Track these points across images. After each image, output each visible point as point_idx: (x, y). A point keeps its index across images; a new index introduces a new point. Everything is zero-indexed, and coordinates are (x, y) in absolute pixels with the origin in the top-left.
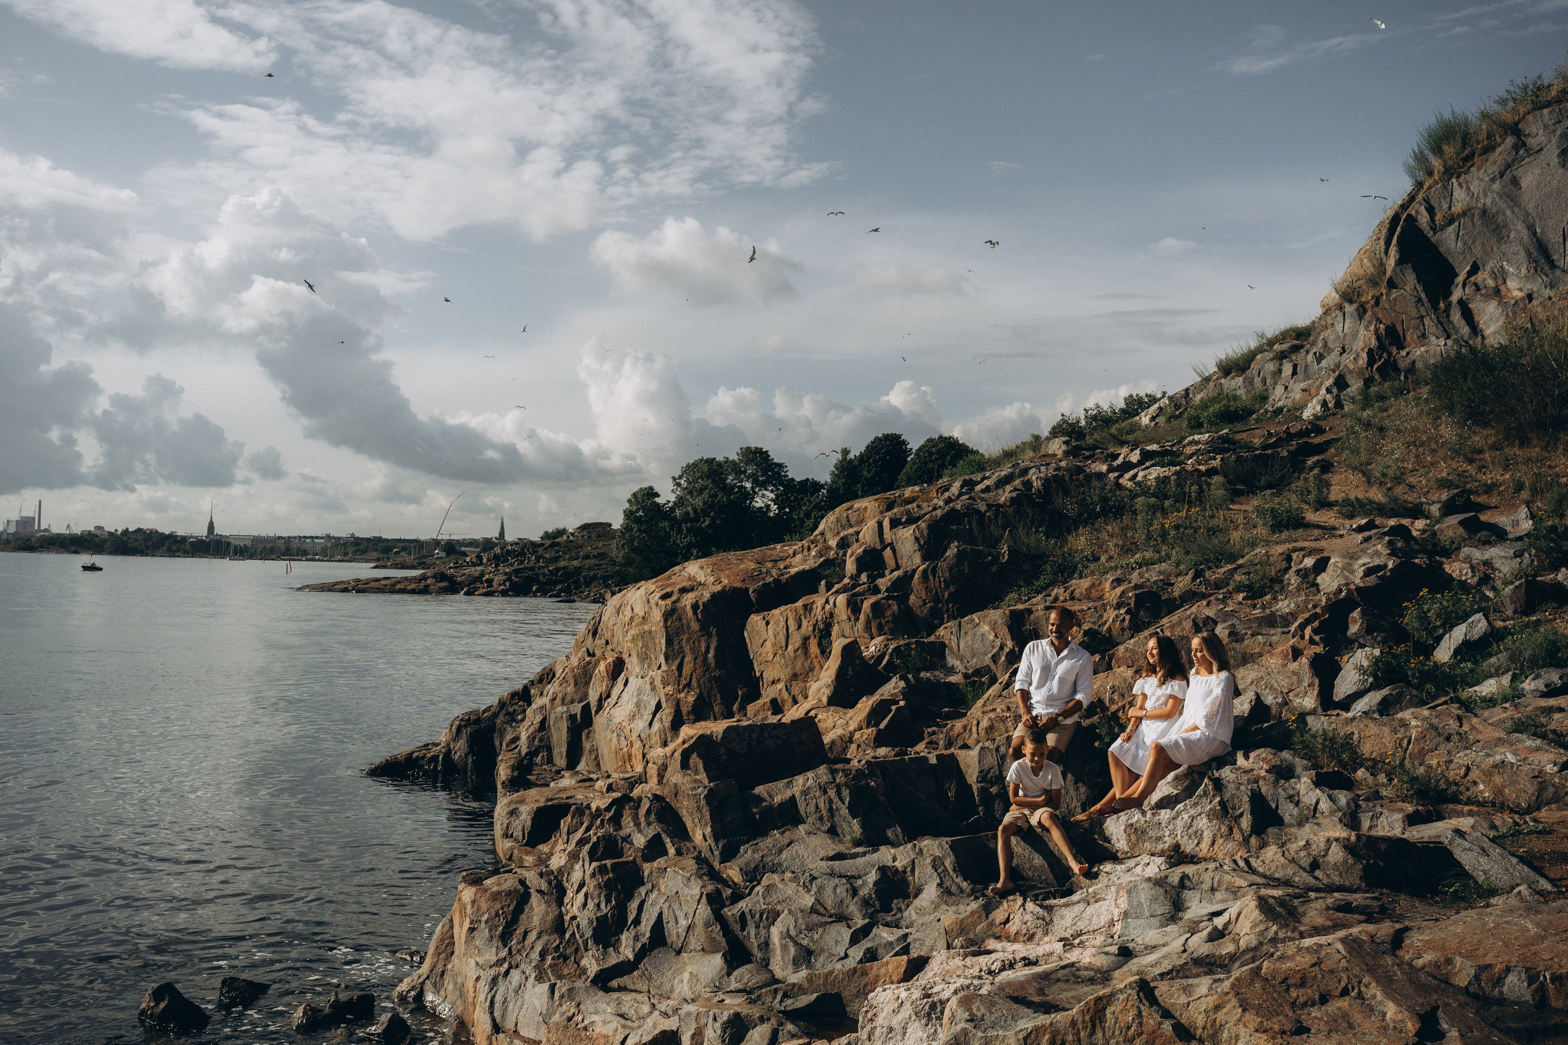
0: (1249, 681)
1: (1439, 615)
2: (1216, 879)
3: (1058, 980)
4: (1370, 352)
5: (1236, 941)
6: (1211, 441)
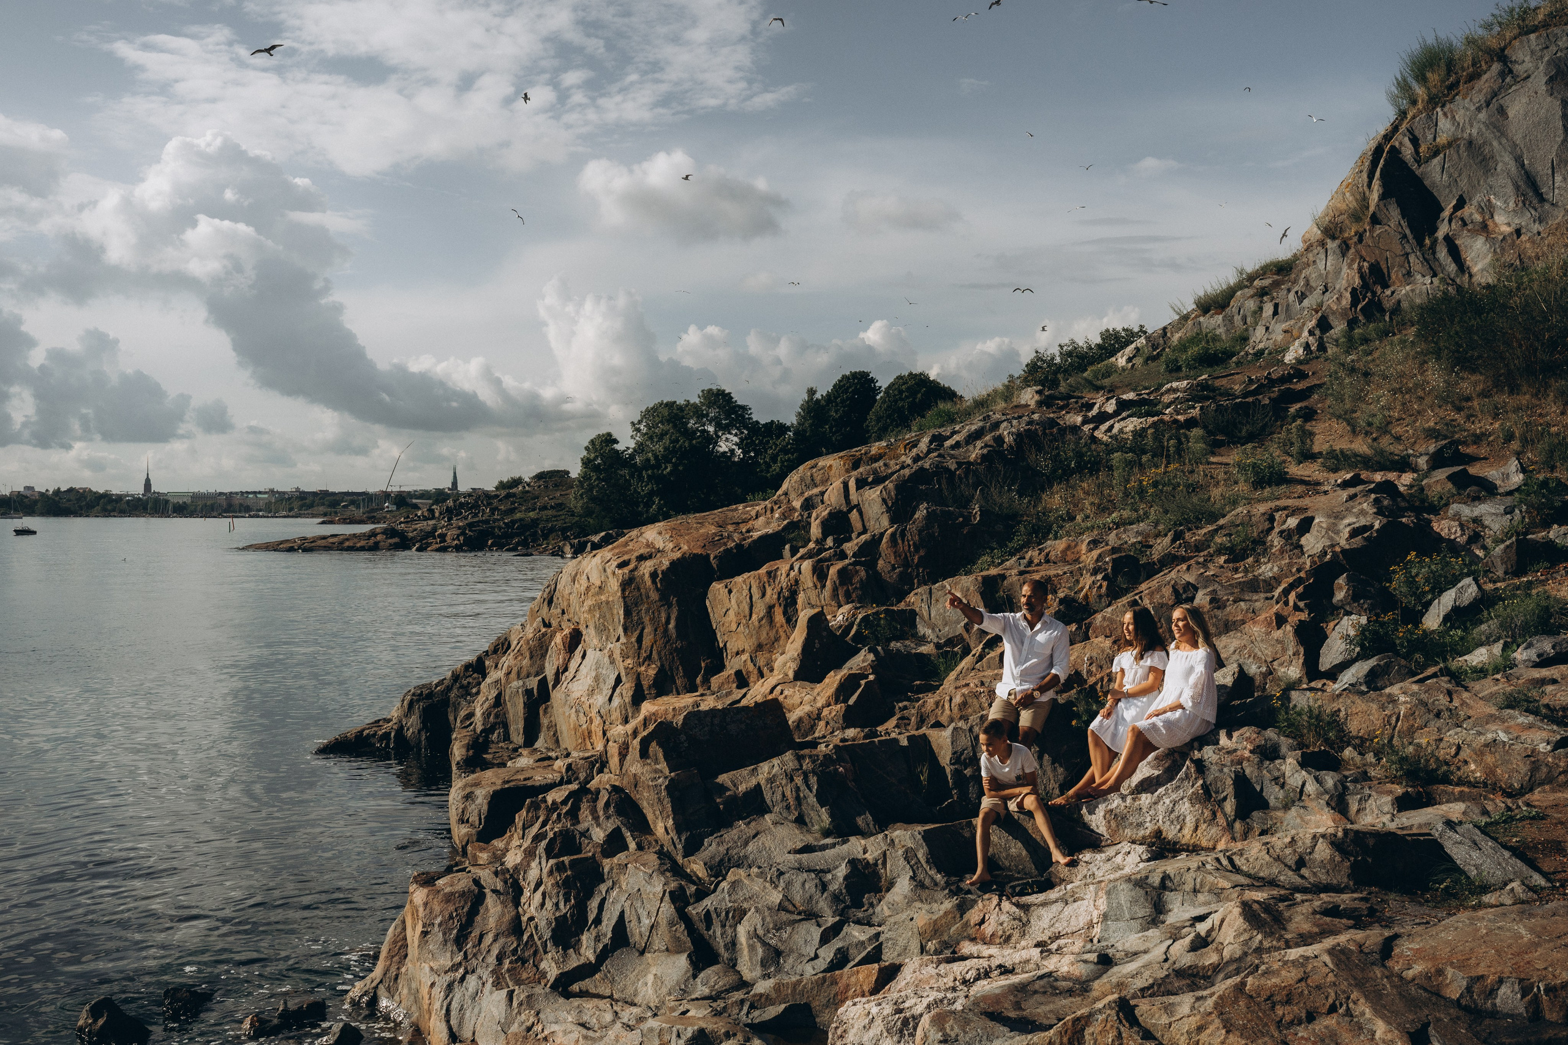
0: (1232, 649)
1: (1427, 580)
2: (1198, 880)
3: (1036, 992)
4: (1354, 292)
5: (1220, 951)
6: (1191, 388)
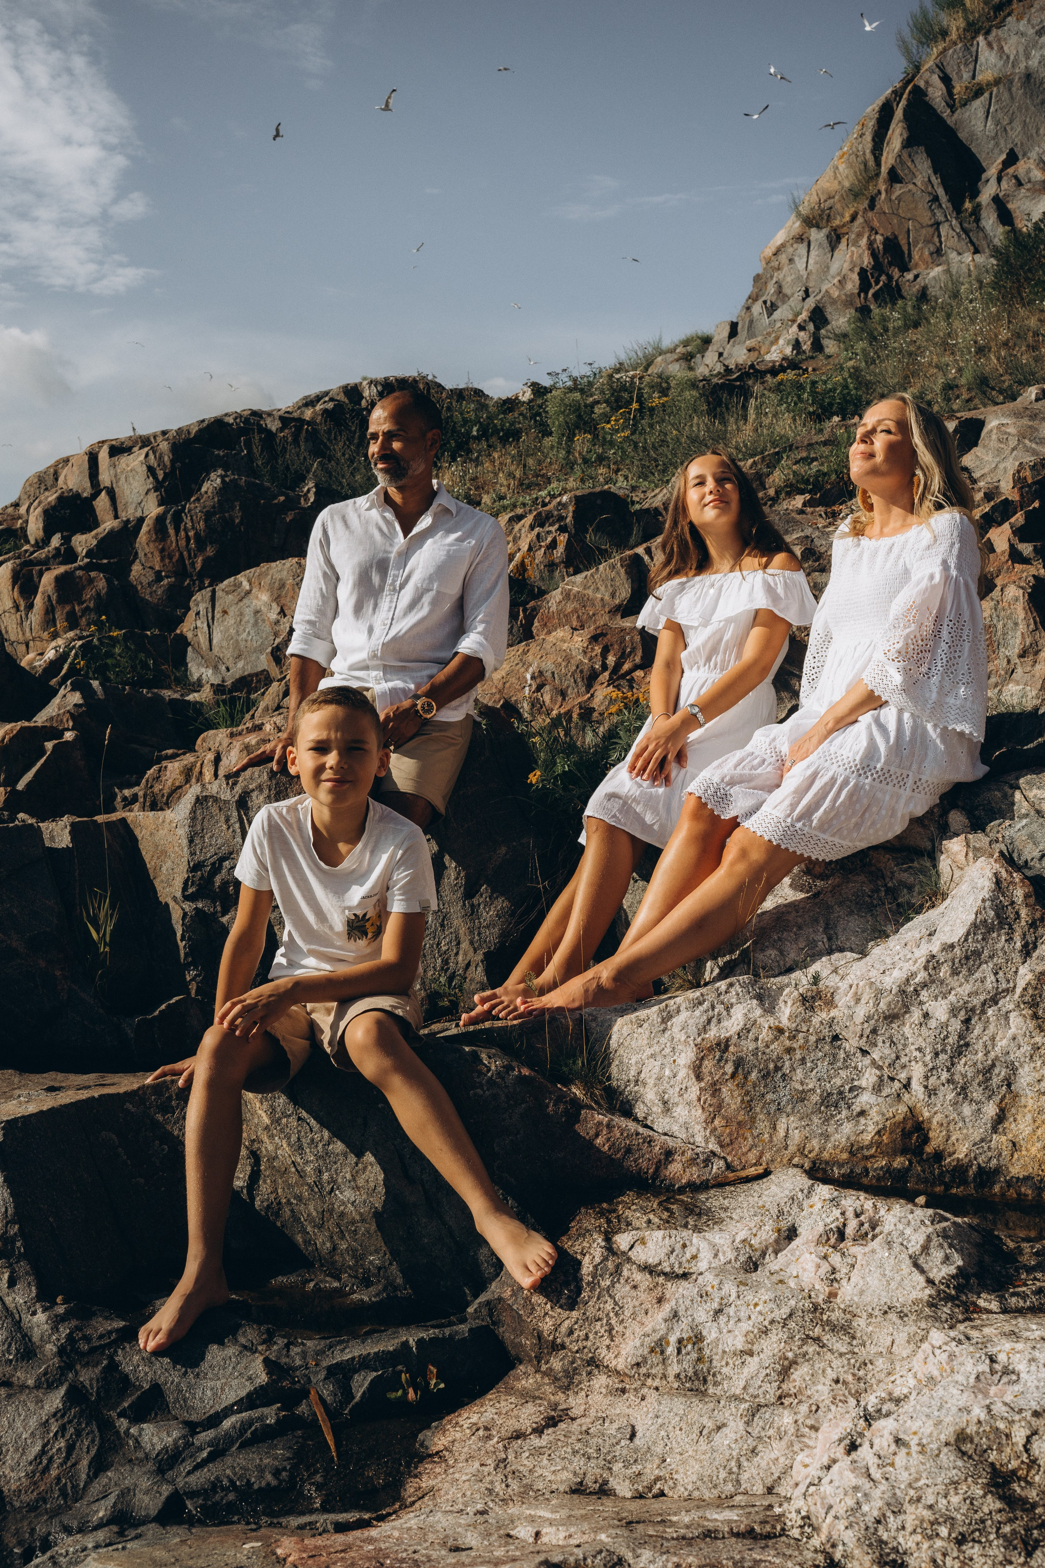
4: (863, 275)
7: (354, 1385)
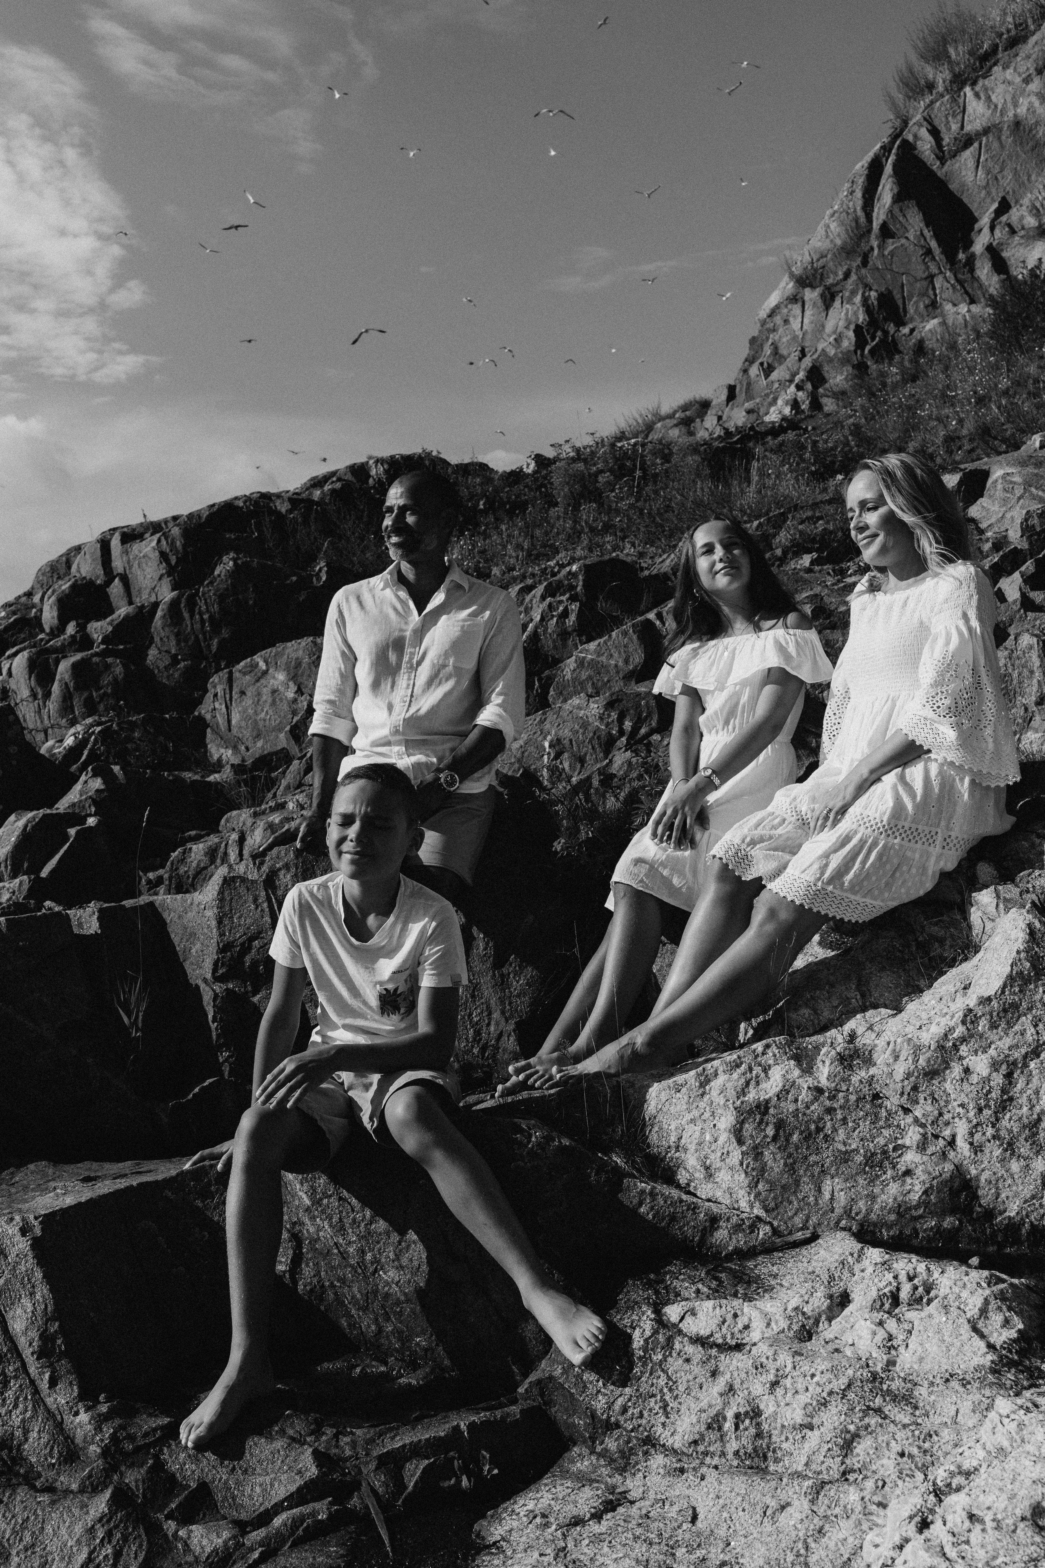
4: (858, 330)
7: (406, 1473)
